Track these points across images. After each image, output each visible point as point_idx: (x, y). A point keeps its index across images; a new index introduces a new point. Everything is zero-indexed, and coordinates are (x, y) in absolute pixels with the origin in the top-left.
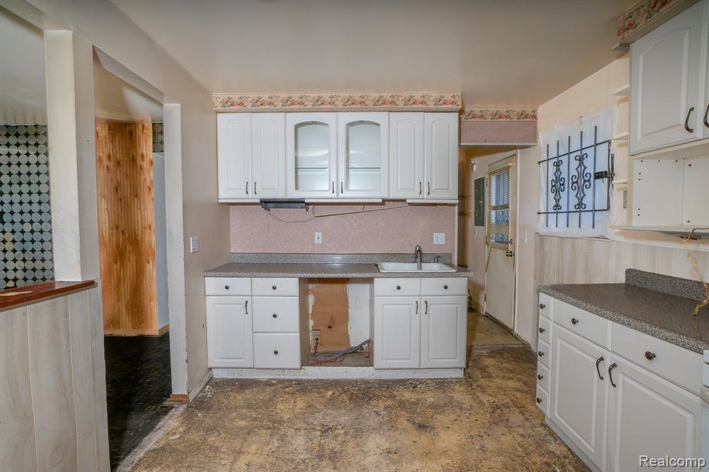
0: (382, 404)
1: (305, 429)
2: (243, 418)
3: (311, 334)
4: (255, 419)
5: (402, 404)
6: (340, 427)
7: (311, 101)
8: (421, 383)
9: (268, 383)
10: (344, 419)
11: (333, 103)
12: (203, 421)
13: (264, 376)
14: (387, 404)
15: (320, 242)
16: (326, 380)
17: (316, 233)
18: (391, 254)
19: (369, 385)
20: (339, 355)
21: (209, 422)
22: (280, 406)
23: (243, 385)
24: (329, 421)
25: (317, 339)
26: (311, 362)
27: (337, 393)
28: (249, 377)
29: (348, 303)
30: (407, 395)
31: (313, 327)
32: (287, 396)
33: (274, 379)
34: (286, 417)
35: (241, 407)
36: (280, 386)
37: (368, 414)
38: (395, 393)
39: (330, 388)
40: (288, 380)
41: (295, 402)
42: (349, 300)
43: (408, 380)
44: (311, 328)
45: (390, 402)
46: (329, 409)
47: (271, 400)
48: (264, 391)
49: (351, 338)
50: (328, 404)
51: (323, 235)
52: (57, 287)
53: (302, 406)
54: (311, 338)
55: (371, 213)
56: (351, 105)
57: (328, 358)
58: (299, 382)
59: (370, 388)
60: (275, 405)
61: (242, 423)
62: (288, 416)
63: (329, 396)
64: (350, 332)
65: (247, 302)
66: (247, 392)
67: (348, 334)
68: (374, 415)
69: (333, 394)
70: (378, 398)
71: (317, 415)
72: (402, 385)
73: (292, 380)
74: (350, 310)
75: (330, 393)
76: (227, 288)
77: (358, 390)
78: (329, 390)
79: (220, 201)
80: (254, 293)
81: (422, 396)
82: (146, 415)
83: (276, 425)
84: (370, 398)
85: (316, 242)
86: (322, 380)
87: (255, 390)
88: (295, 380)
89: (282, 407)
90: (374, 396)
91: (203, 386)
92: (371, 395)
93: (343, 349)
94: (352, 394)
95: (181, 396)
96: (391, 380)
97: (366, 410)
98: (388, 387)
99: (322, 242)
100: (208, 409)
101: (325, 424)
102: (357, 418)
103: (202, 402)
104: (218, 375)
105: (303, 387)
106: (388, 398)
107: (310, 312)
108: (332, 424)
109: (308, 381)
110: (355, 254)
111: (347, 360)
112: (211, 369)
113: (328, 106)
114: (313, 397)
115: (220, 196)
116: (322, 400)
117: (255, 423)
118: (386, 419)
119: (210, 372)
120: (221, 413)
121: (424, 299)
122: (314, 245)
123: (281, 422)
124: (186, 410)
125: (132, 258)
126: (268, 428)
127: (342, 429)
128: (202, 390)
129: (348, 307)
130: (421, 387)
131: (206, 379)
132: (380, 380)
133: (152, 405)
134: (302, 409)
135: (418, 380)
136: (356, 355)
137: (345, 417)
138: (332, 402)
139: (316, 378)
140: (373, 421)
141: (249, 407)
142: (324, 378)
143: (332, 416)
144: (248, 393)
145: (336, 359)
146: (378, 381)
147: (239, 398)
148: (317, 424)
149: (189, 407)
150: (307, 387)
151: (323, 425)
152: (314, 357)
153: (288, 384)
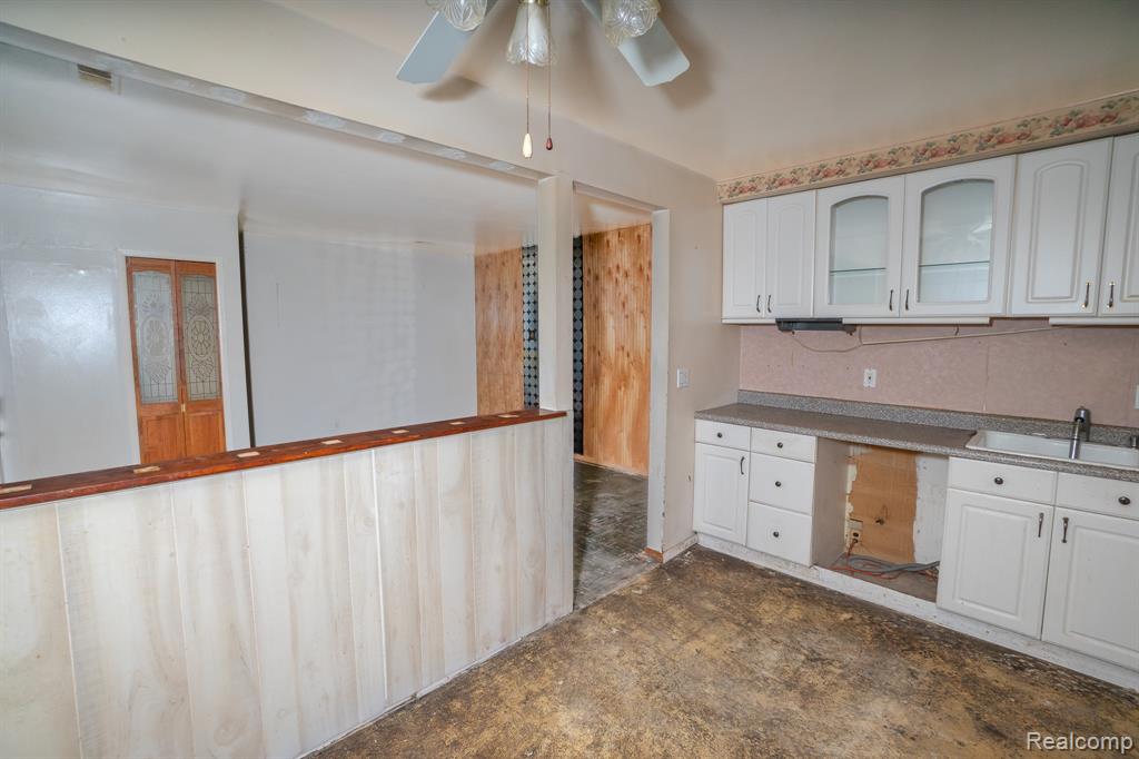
0: (929, 664)
1: (786, 645)
2: (715, 601)
3: (846, 524)
4: (728, 608)
5: (971, 682)
6: (838, 665)
7: (857, 165)
8: (1037, 667)
9: (763, 573)
10: (849, 657)
11: (896, 162)
12: (670, 588)
13: (760, 563)
14: (940, 668)
15: (873, 384)
16: (849, 596)
17: (867, 371)
18: (1016, 418)
19: (922, 631)
20: (889, 569)
21: (676, 590)
22: (765, 606)
23: (729, 564)
24: (824, 650)
25: (856, 535)
26: (838, 565)
27: (858, 620)
28: (742, 558)
29: (915, 488)
30: (991, 673)
31: (850, 514)
32: (781, 597)
33: (773, 571)
34: (767, 620)
35: (716, 588)
36: (776, 581)
37: (894, 668)
38: (968, 661)
39: (850, 609)
40: (792, 578)
41: (788, 608)
42: (919, 485)
43: (1011, 652)
44: (847, 515)
45: (947, 669)
46: (834, 635)
47: (757, 594)
48: (752, 580)
49: (917, 549)
50: (836, 629)
51: (878, 375)
52: (541, 414)
53: (796, 616)
54: (846, 531)
55: (975, 341)
56: (929, 156)
57: (868, 568)
58: (806, 586)
59: (920, 634)
60: (759, 601)
61: (711, 607)
62: (770, 621)
63: (842, 619)
64: (917, 539)
65: (743, 459)
66: (731, 574)
67: (912, 541)
68: (904, 673)
69: (851, 619)
70: (929, 653)
71: (811, 635)
72: (991, 655)
73: (797, 580)
74: (918, 502)
75: (846, 616)
76: (720, 435)
77: (895, 629)
78: (848, 612)
79: (724, 321)
80: (753, 448)
81: (1029, 689)
82: (618, 560)
83: (750, 624)
84: (912, 649)
85: (866, 385)
86: (843, 595)
87: (742, 575)
88: (802, 581)
89: (767, 608)
90: (922, 648)
91: (682, 550)
92: (915, 645)
93: (900, 562)
94: (883, 631)
95: (655, 552)
96: (971, 637)
97: (894, 661)
98: (958, 646)
99: (877, 385)
100: (680, 577)
101: (817, 651)
102: (873, 666)
103: (676, 567)
104: (706, 543)
105: (808, 593)
106: (947, 662)
107: (849, 492)
108: (827, 656)
109: (822, 589)
110: (936, 410)
111: (901, 581)
112: (696, 533)
113: (887, 168)
114: (819, 612)
115: (724, 315)
116: (829, 620)
117: (726, 613)
118: (924, 687)
119: (696, 537)
120: (693, 586)
121: (1061, 513)
122: (861, 388)
123: (758, 624)
124: (658, 570)
125: (635, 384)
126: (739, 624)
127: (841, 668)
128: (681, 555)
129: (915, 496)
130: (1033, 674)
131: (689, 544)
132: (949, 631)
133: (626, 551)
134: (793, 619)
135: (1035, 660)
136: (923, 579)
137: (852, 656)
138: (842, 630)
139: (833, 588)
140: (900, 680)
141: (727, 591)
142: (848, 593)
143: (834, 646)
144: (732, 577)
145: (883, 573)
146: (942, 631)
147: (719, 578)
148: (805, 645)
149: (661, 567)
150: (814, 596)
151: (814, 652)
152: (845, 560)
153: (788, 581)
